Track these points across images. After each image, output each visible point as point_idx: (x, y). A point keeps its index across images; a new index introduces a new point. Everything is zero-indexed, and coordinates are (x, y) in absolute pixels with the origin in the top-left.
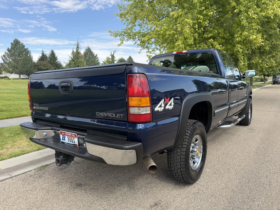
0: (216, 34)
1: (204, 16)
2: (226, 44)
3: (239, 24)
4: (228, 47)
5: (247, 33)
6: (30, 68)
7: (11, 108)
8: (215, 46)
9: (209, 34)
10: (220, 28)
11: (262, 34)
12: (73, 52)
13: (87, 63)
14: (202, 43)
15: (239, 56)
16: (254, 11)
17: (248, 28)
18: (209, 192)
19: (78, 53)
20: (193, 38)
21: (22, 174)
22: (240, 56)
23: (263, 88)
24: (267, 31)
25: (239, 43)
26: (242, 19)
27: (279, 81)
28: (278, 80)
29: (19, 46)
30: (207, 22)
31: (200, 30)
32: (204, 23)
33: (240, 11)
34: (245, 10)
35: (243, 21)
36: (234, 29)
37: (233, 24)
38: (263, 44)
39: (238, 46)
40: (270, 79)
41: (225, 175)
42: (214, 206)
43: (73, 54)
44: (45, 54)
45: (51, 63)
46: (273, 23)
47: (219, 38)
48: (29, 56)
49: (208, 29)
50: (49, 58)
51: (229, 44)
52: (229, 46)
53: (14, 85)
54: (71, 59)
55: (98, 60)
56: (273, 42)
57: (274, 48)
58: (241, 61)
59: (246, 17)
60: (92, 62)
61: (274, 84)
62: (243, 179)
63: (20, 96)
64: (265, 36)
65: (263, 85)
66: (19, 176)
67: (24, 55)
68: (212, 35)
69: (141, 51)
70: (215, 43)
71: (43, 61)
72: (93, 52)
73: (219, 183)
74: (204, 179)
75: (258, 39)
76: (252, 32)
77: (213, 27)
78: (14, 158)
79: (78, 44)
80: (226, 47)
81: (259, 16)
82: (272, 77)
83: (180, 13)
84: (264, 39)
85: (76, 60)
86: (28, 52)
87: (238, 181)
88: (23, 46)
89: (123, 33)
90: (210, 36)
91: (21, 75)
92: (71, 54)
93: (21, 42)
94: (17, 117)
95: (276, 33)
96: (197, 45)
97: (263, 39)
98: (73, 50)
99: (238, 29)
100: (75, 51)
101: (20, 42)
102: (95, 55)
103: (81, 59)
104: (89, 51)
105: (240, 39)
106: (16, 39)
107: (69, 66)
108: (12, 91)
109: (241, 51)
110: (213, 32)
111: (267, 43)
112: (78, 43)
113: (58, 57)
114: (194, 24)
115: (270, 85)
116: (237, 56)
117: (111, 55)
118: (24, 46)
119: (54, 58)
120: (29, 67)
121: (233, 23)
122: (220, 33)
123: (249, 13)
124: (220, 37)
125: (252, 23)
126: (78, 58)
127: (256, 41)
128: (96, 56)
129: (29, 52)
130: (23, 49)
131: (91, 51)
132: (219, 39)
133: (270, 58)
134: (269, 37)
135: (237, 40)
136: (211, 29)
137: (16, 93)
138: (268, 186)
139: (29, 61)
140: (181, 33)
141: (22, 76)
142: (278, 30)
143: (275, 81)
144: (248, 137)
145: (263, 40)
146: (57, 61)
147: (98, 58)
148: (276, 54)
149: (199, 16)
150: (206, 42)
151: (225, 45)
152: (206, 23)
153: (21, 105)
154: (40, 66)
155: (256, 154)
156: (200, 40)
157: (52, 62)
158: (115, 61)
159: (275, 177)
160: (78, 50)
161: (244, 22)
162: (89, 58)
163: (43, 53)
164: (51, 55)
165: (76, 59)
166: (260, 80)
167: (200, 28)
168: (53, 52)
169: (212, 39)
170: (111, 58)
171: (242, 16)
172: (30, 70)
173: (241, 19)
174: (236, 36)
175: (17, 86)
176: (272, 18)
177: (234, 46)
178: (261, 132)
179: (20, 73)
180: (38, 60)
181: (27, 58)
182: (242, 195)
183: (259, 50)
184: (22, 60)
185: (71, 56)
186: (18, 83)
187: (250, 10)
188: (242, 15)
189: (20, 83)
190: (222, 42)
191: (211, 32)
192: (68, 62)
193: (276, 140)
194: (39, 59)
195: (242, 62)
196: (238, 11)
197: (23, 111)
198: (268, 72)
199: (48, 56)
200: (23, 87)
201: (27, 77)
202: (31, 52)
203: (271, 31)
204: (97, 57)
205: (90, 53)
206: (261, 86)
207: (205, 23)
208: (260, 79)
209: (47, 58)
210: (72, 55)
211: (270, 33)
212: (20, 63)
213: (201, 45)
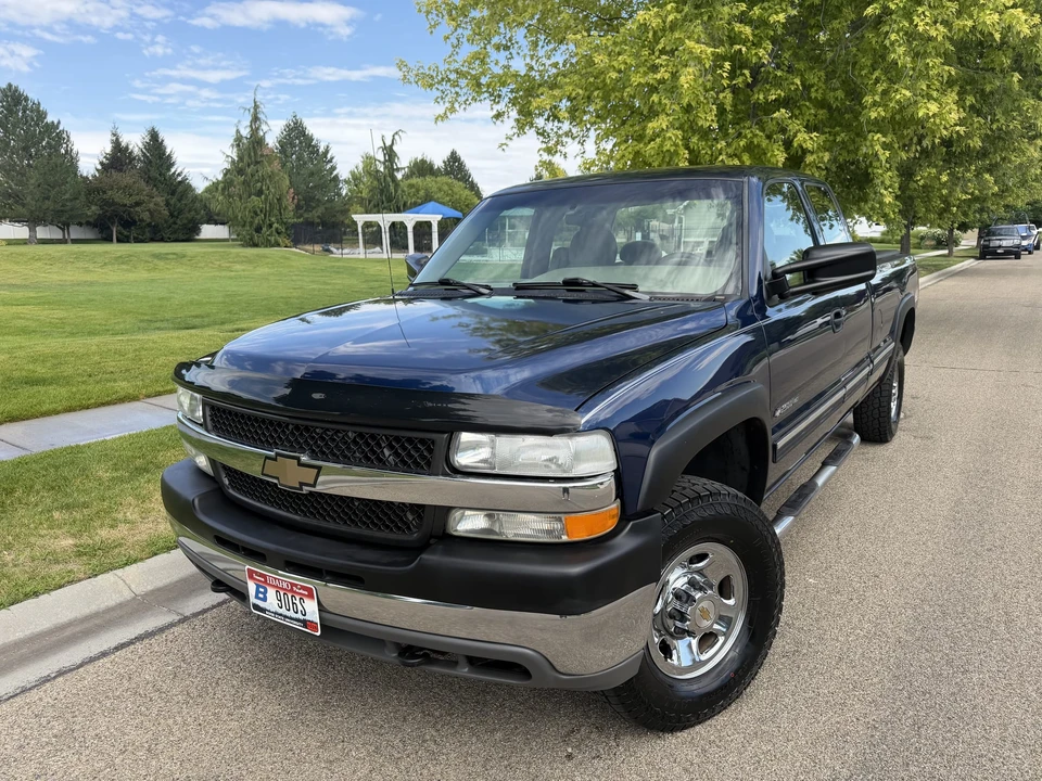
0: (797, 89)
1: (756, 28)
2: (830, 127)
3: (880, 56)
4: (839, 139)
5: (908, 94)
6: (71, 200)
7: (68, 370)
8: (795, 136)
9: (773, 91)
10: (812, 69)
11: (958, 94)
12: (239, 139)
13: (294, 179)
14: (748, 124)
15: (875, 171)
16: (936, 12)
17: (911, 73)
18: (830, 648)
19: (257, 141)
20: (714, 107)
21: (214, 607)
22: (880, 171)
23: (943, 274)
24: (977, 82)
25: (878, 125)
26: (892, 44)
27: (1000, 247)
28: (997, 243)
29: (24, 112)
30: (764, 49)
31: (740, 79)
32: (753, 52)
33: (886, 11)
34: (905, 7)
35: (894, 51)
36: (863, 73)
37: (860, 55)
38: (961, 129)
39: (875, 138)
40: (969, 240)
41: (867, 594)
42: (853, 690)
43: (238, 145)
44: (123, 144)
45: (149, 180)
46: (1001, 52)
47: (807, 104)
48: (66, 151)
49: (769, 73)
50: (139, 159)
51: (840, 125)
52: (843, 135)
53: (16, 268)
54: (229, 167)
55: (333, 168)
56: (998, 120)
57: (999, 138)
58: (882, 191)
59: (906, 33)
60: (312, 174)
61: (984, 259)
62: (927, 608)
63: (59, 313)
64: (970, 100)
65: (943, 262)
66: (208, 615)
67: (44, 148)
68: (783, 94)
69: (508, 142)
70: (794, 126)
71: (121, 170)
72: (315, 137)
73: (855, 620)
74: (805, 611)
75: (944, 112)
76: (924, 88)
77: (786, 62)
78: (165, 555)
79: (256, 107)
80: (831, 138)
81: (950, 31)
82: (976, 231)
83: (671, 18)
84: (964, 110)
85: (249, 171)
86: (59, 135)
87: (909, 612)
88: (38, 111)
89: (453, 76)
90: (774, 97)
91: (37, 229)
92: (232, 145)
93: (30, 96)
94: (103, 404)
95: (1007, 91)
96: (730, 131)
97: (961, 110)
98: (238, 131)
99: (876, 74)
100: (245, 132)
101: (26, 99)
102: (322, 150)
103: (270, 163)
104: (296, 135)
105: (883, 114)
106: (10, 85)
107: (223, 194)
108: (20, 294)
109: (884, 155)
110: (785, 84)
111: (976, 125)
112: (255, 102)
113: (174, 157)
114: (718, 60)
115: (970, 263)
116: (870, 170)
117: (384, 148)
118: (42, 115)
119: (161, 158)
120: (67, 196)
121: (858, 50)
122: (812, 86)
123: (916, 19)
124: (810, 99)
125: (925, 55)
126: (257, 163)
127: (938, 121)
128: (327, 151)
129: (64, 136)
130: (38, 125)
131: (304, 135)
132: (809, 108)
133: (979, 174)
134: (981, 103)
135: (873, 115)
136: (779, 73)
137: (39, 304)
138: (1003, 627)
139: (68, 171)
140: (673, 89)
141: (42, 232)
142: (1015, 79)
143: (988, 247)
144: (920, 466)
145: (963, 115)
146: (173, 170)
147: (334, 161)
148: (1003, 159)
149: (738, 27)
150: (761, 120)
151: (827, 130)
152: (761, 52)
153: (97, 358)
154: (110, 193)
155: (953, 524)
156: (738, 113)
157: (154, 173)
158: (398, 170)
159: (1022, 598)
160: (257, 129)
161: (900, 54)
162: (298, 159)
163: (117, 139)
164: (148, 146)
165: (249, 166)
166: (933, 243)
167: (738, 72)
168: (154, 135)
169: (783, 111)
170: (382, 159)
171: (893, 32)
172: (71, 210)
173: (887, 42)
174: (868, 99)
175: (31, 273)
176: (998, 40)
177: (861, 134)
178: (958, 448)
179: (33, 221)
180: (99, 167)
181: (60, 161)
182: (928, 655)
183: (947, 147)
184: (36, 168)
185: (229, 154)
186: (33, 258)
187: (920, 10)
188: (890, 25)
189: (39, 259)
190: (820, 117)
191: (778, 83)
192: (220, 177)
193: (1009, 475)
194: (101, 163)
195: (885, 192)
196: (877, 12)
197: (115, 381)
198: (965, 214)
199: (136, 152)
200: (55, 277)
201: (58, 234)
202: (72, 139)
203: (990, 83)
204: (329, 156)
205: (301, 142)
206: (937, 268)
207: (756, 54)
208: (933, 237)
209: (134, 158)
210: (235, 149)
211: (988, 88)
212: (32, 181)
213: (743, 131)
